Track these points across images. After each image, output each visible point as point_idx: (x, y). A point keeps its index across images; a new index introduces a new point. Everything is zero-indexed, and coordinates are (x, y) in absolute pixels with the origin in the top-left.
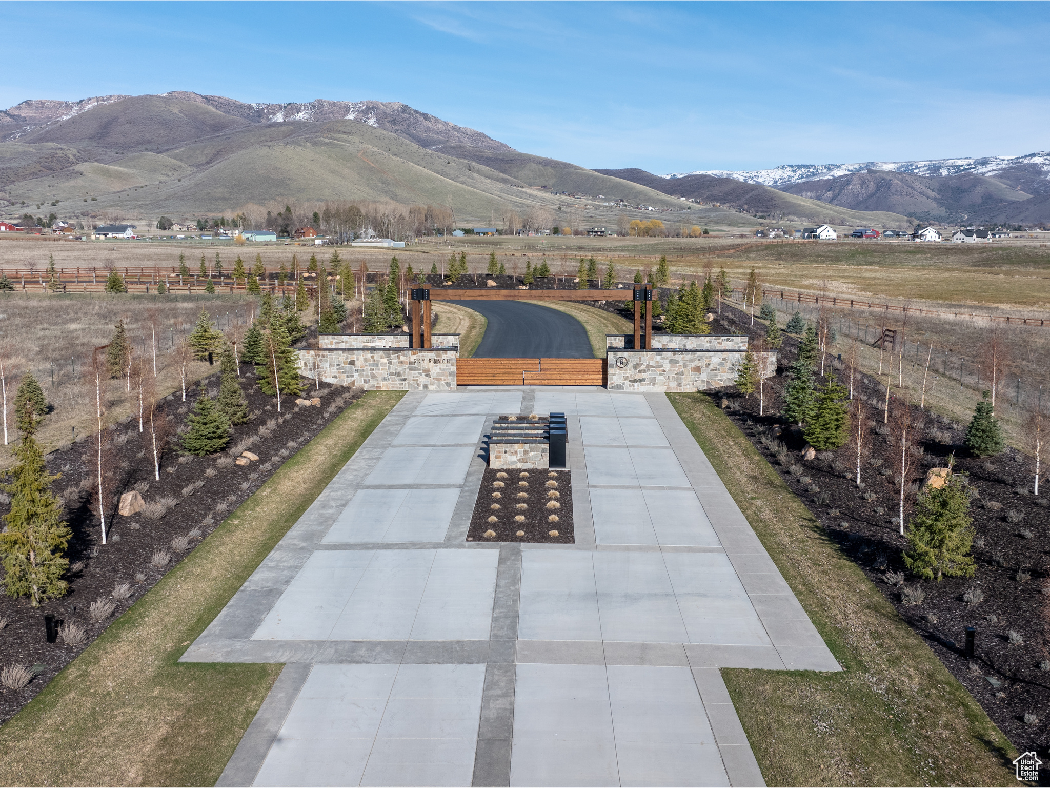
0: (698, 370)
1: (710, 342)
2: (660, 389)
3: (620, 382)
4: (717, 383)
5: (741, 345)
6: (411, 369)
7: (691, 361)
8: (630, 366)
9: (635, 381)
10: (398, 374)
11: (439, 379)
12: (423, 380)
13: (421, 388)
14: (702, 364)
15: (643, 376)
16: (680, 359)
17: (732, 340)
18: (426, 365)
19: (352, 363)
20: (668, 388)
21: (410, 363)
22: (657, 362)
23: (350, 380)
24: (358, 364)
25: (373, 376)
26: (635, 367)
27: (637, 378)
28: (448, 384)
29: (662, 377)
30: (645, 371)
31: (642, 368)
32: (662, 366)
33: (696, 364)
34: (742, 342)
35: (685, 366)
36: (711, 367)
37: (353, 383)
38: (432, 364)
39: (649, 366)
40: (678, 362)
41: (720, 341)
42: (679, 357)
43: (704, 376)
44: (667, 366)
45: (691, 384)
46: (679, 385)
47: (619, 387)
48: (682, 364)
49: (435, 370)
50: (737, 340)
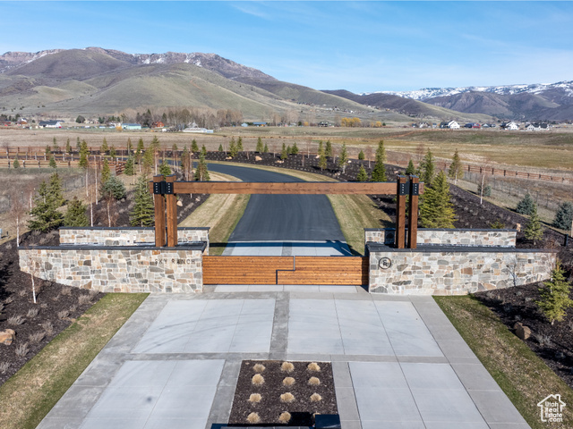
0: (469, 271)
1: (476, 237)
2: (427, 292)
3: (383, 284)
4: (489, 286)
5: (508, 240)
6: (152, 270)
7: (462, 262)
8: (394, 267)
9: (399, 283)
10: (139, 276)
11: (184, 281)
12: (166, 281)
13: (164, 290)
14: (473, 265)
15: (409, 278)
16: (449, 260)
17: (500, 235)
18: (168, 266)
19: (88, 263)
20: (436, 291)
21: (151, 263)
22: (424, 263)
23: (86, 282)
24: (95, 264)
25: (111, 278)
26: (400, 268)
27: (401, 280)
28: (193, 287)
29: (429, 280)
30: (410, 273)
31: (407, 269)
32: (429, 267)
33: (467, 265)
34: (510, 237)
35: (455, 267)
36: (484, 268)
37: (90, 284)
38: (176, 264)
39: (415, 268)
40: (448, 263)
41: (486, 236)
42: (449, 257)
43: (475, 278)
44: (435, 267)
45: (461, 287)
46: (448, 288)
47: (381, 289)
48: (451, 265)
49: (179, 271)
50: (505, 234)
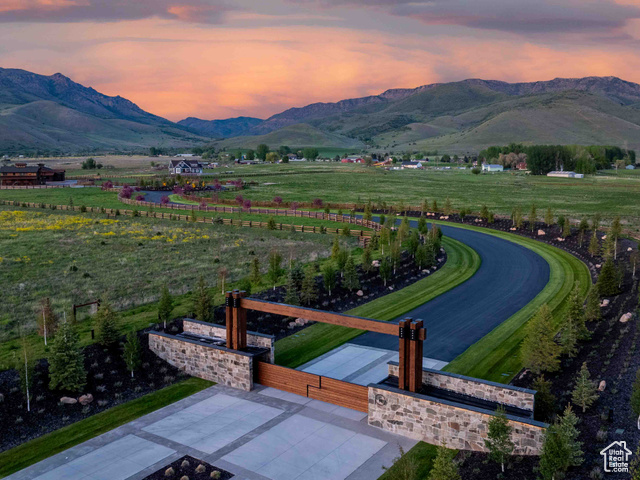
1: (491, 391)
2: (417, 437)
3: (380, 419)
4: (475, 446)
5: (525, 402)
6: (220, 366)
7: (449, 415)
8: (388, 405)
9: (393, 422)
10: (212, 368)
11: (238, 379)
12: (227, 376)
13: (226, 384)
14: (460, 421)
15: (401, 419)
16: (437, 411)
17: (516, 395)
18: (229, 365)
19: (184, 351)
20: (425, 438)
21: (220, 361)
22: (414, 408)
24: (188, 352)
25: (197, 366)
26: (394, 407)
27: (395, 419)
28: (244, 385)
29: (419, 425)
30: (402, 414)
31: (400, 410)
32: (419, 413)
33: (454, 419)
34: (527, 399)
35: (443, 419)
36: (469, 427)
38: (233, 365)
39: (405, 410)
40: (435, 413)
42: (436, 407)
43: (462, 435)
44: (424, 415)
45: (449, 440)
46: (436, 438)
47: (378, 424)
48: (439, 416)
49: (236, 370)
50: (522, 396)
